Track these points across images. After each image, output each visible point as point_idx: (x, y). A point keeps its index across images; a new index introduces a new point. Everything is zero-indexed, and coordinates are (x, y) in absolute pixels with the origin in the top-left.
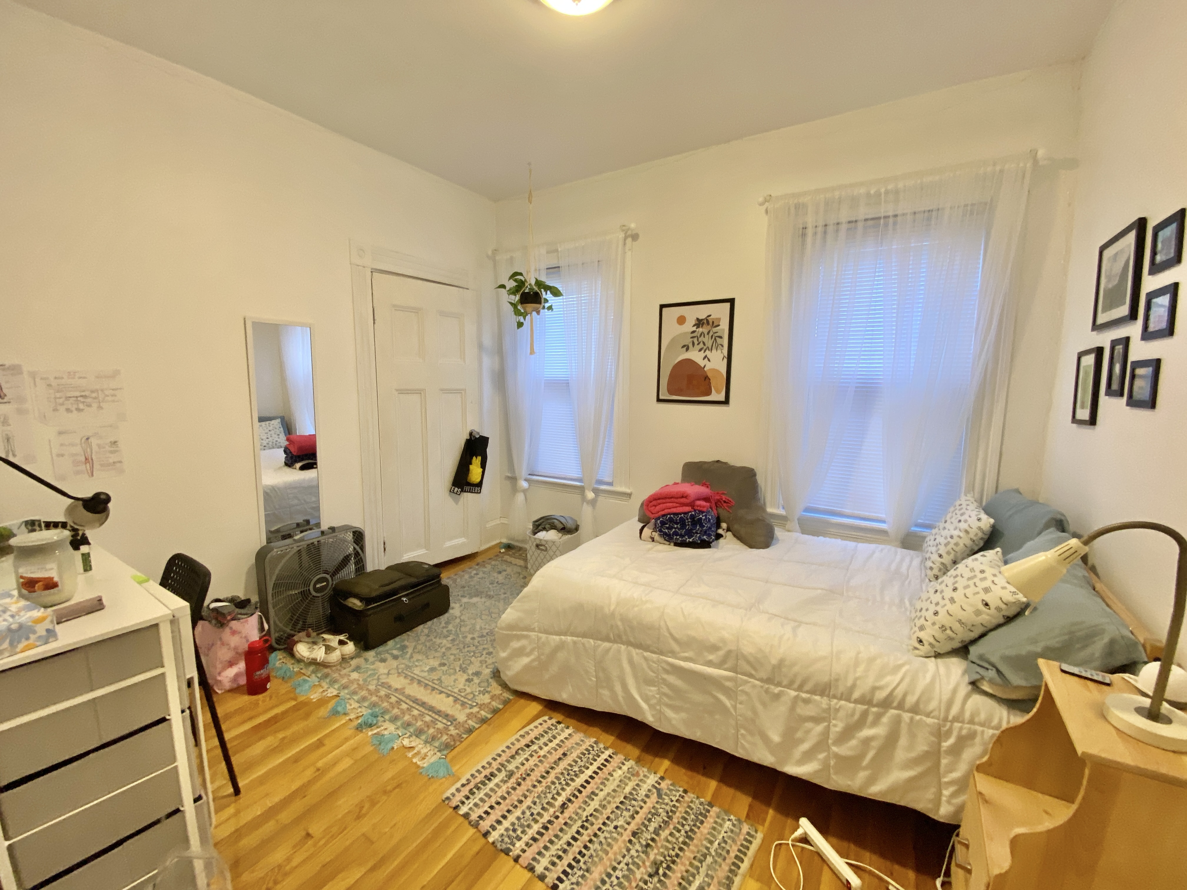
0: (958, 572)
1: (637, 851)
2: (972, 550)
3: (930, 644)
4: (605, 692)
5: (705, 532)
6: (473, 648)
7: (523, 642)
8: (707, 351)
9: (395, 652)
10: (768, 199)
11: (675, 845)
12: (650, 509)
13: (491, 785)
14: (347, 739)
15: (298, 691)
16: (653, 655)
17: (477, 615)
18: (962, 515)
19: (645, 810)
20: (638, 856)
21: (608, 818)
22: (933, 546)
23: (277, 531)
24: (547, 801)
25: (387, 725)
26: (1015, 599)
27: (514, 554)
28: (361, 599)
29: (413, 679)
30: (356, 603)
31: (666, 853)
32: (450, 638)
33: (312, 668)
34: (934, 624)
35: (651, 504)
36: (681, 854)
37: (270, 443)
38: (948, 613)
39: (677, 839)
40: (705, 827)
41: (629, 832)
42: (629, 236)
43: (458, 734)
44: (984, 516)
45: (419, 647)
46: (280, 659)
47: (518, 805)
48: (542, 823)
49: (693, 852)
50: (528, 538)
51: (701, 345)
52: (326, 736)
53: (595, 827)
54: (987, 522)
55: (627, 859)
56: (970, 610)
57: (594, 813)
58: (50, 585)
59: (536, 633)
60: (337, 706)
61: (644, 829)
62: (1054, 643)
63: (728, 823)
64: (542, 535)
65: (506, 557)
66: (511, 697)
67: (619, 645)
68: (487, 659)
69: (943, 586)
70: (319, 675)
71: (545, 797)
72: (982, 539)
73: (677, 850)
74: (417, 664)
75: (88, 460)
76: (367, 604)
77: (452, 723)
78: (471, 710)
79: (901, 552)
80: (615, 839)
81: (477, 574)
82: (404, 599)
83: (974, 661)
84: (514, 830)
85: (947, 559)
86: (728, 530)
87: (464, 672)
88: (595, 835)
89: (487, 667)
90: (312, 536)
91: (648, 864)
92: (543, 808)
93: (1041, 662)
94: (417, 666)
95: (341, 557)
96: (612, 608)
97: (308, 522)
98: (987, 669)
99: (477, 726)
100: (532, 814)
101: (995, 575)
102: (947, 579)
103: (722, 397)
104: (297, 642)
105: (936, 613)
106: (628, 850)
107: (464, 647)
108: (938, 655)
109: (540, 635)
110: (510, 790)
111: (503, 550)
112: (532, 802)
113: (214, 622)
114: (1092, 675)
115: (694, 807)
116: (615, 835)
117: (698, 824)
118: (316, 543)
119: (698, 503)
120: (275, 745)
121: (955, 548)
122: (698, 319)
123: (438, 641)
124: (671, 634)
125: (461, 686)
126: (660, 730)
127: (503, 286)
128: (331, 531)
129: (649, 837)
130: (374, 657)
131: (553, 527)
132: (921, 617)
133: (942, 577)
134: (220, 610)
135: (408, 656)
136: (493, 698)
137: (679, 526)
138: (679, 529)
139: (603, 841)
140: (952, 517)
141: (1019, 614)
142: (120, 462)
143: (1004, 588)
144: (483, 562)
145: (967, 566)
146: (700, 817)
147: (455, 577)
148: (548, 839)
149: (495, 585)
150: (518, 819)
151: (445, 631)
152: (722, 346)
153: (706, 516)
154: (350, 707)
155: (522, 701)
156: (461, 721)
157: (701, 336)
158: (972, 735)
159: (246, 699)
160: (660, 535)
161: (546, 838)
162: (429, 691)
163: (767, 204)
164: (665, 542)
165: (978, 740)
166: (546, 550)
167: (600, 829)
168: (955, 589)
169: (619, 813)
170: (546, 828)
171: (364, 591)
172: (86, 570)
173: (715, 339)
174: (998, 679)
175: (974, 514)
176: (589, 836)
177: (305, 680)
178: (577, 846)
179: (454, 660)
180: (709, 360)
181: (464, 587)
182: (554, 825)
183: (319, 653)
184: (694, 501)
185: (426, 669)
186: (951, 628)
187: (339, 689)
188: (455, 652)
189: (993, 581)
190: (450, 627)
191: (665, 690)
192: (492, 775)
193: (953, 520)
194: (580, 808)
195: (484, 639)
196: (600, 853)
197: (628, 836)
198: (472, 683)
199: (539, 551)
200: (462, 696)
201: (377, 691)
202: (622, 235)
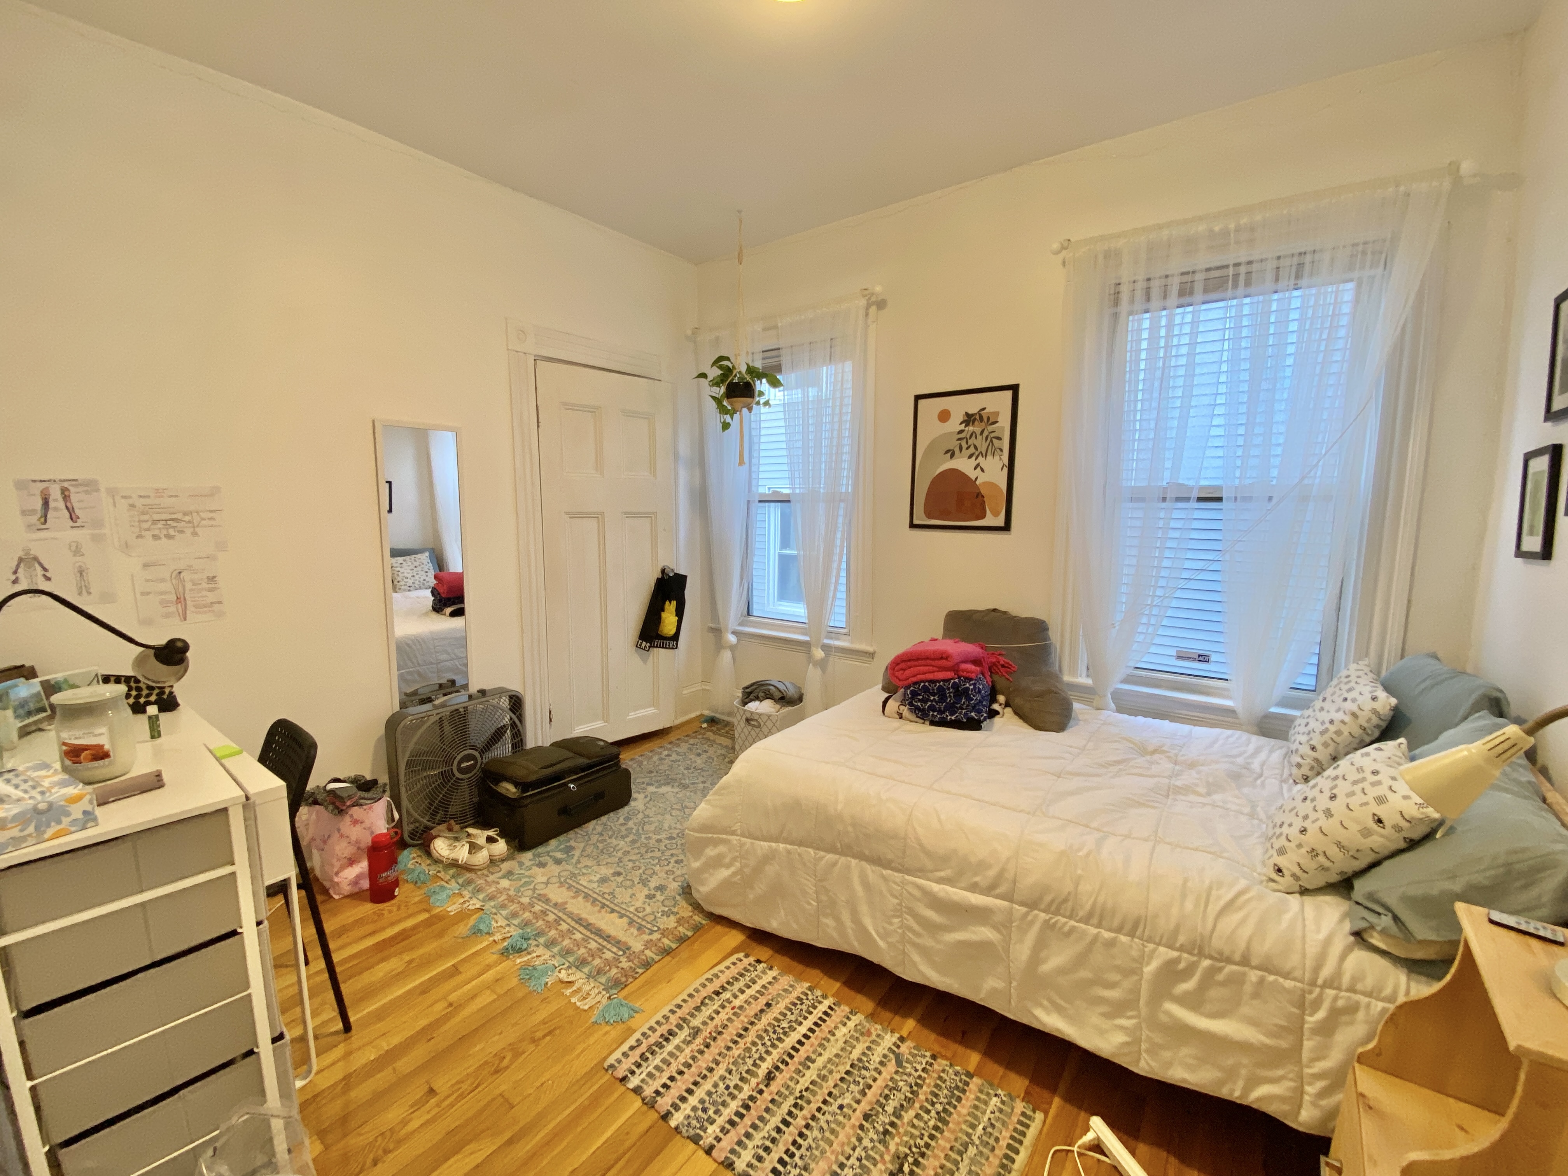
0: (1339, 772)
1: (872, 1140)
2: (1362, 741)
3: (1294, 875)
4: (829, 922)
5: (974, 707)
6: (657, 854)
7: (721, 849)
8: (980, 458)
9: (559, 855)
10: (1066, 245)
11: (923, 1132)
12: (896, 673)
13: (670, 1047)
14: (489, 967)
15: (432, 900)
16: (896, 874)
17: (666, 809)
18: (1350, 690)
19: (880, 1082)
20: (872, 1149)
21: (830, 1094)
22: (1303, 734)
23: (415, 693)
24: (746, 1068)
25: (540, 951)
26: (1422, 813)
27: (718, 729)
28: (516, 784)
29: (578, 892)
30: (509, 789)
31: (912, 1142)
32: (628, 839)
33: (452, 872)
34: (1300, 846)
35: (897, 668)
36: (933, 1143)
37: (417, 582)
38: (1322, 831)
39: (926, 1123)
40: (963, 1107)
41: (859, 1114)
42: (873, 303)
43: (631, 968)
44: (1382, 694)
45: (589, 850)
46: (414, 858)
47: (708, 1074)
48: (742, 1100)
49: (948, 1140)
50: (736, 710)
51: (972, 450)
52: (464, 960)
53: (814, 1106)
54: (1386, 702)
55: (859, 1152)
56: (1354, 828)
57: (811, 1086)
58: (100, 754)
59: (738, 838)
60: (479, 922)
61: (881, 1110)
62: (1479, 878)
63: (995, 1099)
64: (753, 706)
65: (709, 734)
66: (704, 922)
67: (849, 859)
68: (675, 870)
69: (1315, 792)
70: (460, 881)
71: (745, 1063)
72: (1377, 726)
73: (926, 1138)
74: (585, 871)
75: (180, 600)
76: (524, 791)
77: (624, 953)
78: (650, 937)
79: (1256, 741)
80: (839, 1124)
81: (669, 755)
82: (572, 786)
83: (1360, 902)
84: (705, 1110)
85: (1323, 754)
86: (1007, 705)
87: (645, 885)
88: (813, 1118)
89: (674, 880)
90: (458, 699)
91: (887, 1158)
92: (742, 1079)
93: (1460, 908)
94: (584, 874)
95: (494, 729)
96: (840, 807)
97: (453, 682)
98: (1379, 914)
99: (657, 958)
100: (728, 1087)
101: (1394, 779)
102: (1322, 782)
103: (1000, 521)
104: (435, 837)
105: (1303, 831)
106: (860, 1139)
107: (646, 852)
108: (1304, 892)
109: (743, 839)
110: (696, 1054)
111: (705, 725)
112: (726, 1071)
113: (331, 807)
114: (1536, 928)
115: (948, 1079)
116: (841, 1118)
117: (954, 1102)
118: (462, 710)
119: (964, 666)
120: (399, 970)
121: (1335, 737)
122: (967, 414)
123: (614, 842)
124: (921, 845)
125: (639, 904)
126: (904, 977)
127: (703, 375)
128: (480, 694)
129: (887, 1121)
130: (530, 860)
131: (768, 696)
132: (1281, 834)
133: (1313, 778)
134: (338, 792)
135: (574, 861)
136: (679, 921)
137: (936, 698)
138: (937, 702)
139: (825, 1126)
140: (1333, 694)
141: (1428, 837)
142: (220, 602)
143: (1406, 798)
144: (678, 739)
145: (1352, 764)
146: (955, 1092)
147: (640, 759)
148: (749, 1123)
149: (692, 770)
150: (709, 1094)
151: (623, 828)
152: (1001, 450)
153: (974, 684)
154: (495, 925)
155: (719, 928)
156: (637, 951)
157: (970, 438)
158: (1352, 1009)
159: (368, 908)
160: (910, 710)
161: (747, 1121)
162: (597, 909)
163: (1064, 252)
164: (918, 720)
165: (1361, 1015)
166: (759, 726)
167: (819, 1109)
168: (1333, 797)
169: (845, 1087)
170: (748, 1108)
171: (519, 773)
172: (153, 737)
173: (991, 441)
174: (1394, 930)
175: (1367, 690)
176: (806, 1119)
177: (442, 887)
178: (790, 1134)
179: (633, 868)
180: (982, 470)
181: (651, 772)
182: (758, 1103)
183: (462, 853)
184: (958, 664)
185: (595, 879)
186: (1324, 853)
187: (483, 901)
188: (634, 858)
189: (1390, 788)
190: (630, 824)
191: (911, 922)
192: (670, 1034)
193: (1335, 698)
194: (791, 1079)
195: (674, 841)
196: (821, 1143)
197: (858, 1119)
198: (654, 900)
199: (750, 728)
200: (639, 917)
201: (531, 905)
202: (863, 302)
